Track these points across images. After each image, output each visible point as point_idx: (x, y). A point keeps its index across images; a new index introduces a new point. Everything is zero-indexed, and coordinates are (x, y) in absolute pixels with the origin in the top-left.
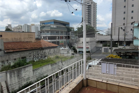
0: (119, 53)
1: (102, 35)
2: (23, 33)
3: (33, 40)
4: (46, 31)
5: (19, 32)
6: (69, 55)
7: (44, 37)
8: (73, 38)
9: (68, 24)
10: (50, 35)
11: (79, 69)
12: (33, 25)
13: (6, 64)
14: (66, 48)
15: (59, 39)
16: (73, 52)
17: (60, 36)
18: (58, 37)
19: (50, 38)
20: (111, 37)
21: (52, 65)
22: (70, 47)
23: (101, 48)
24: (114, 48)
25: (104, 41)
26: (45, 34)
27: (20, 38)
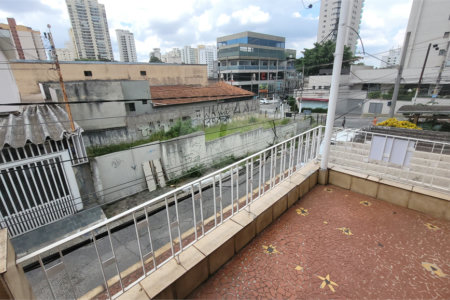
0: (413, 116)
1: (371, 68)
2: (184, 67)
3: (204, 82)
4: (229, 60)
5: (175, 64)
6: (279, 116)
7: (225, 75)
8: (291, 77)
9: (281, 41)
10: (237, 71)
11: (300, 149)
12: (202, 47)
13: (157, 129)
14: (273, 101)
15: (257, 79)
16: (288, 110)
17: (259, 71)
18: (257, 74)
19: (238, 77)
20: (400, 73)
21: (242, 136)
22: (282, 99)
23: (362, 101)
24: (400, 104)
25: (372, 85)
26: (229, 69)
27: (178, 78)
